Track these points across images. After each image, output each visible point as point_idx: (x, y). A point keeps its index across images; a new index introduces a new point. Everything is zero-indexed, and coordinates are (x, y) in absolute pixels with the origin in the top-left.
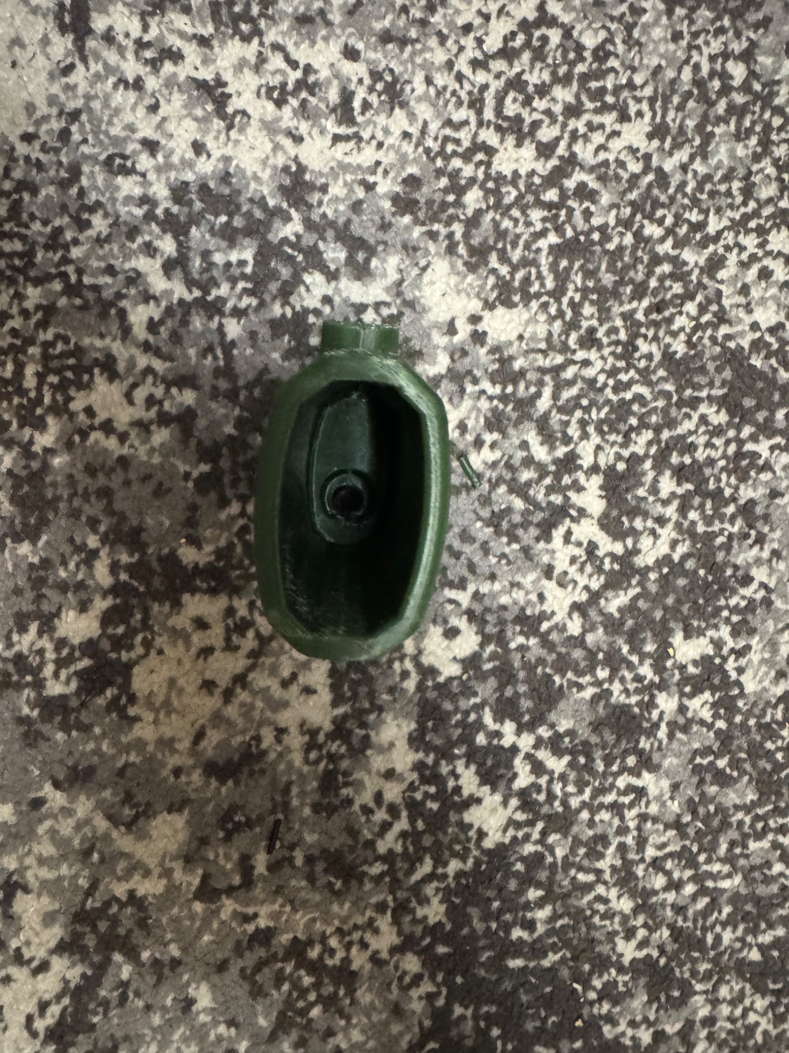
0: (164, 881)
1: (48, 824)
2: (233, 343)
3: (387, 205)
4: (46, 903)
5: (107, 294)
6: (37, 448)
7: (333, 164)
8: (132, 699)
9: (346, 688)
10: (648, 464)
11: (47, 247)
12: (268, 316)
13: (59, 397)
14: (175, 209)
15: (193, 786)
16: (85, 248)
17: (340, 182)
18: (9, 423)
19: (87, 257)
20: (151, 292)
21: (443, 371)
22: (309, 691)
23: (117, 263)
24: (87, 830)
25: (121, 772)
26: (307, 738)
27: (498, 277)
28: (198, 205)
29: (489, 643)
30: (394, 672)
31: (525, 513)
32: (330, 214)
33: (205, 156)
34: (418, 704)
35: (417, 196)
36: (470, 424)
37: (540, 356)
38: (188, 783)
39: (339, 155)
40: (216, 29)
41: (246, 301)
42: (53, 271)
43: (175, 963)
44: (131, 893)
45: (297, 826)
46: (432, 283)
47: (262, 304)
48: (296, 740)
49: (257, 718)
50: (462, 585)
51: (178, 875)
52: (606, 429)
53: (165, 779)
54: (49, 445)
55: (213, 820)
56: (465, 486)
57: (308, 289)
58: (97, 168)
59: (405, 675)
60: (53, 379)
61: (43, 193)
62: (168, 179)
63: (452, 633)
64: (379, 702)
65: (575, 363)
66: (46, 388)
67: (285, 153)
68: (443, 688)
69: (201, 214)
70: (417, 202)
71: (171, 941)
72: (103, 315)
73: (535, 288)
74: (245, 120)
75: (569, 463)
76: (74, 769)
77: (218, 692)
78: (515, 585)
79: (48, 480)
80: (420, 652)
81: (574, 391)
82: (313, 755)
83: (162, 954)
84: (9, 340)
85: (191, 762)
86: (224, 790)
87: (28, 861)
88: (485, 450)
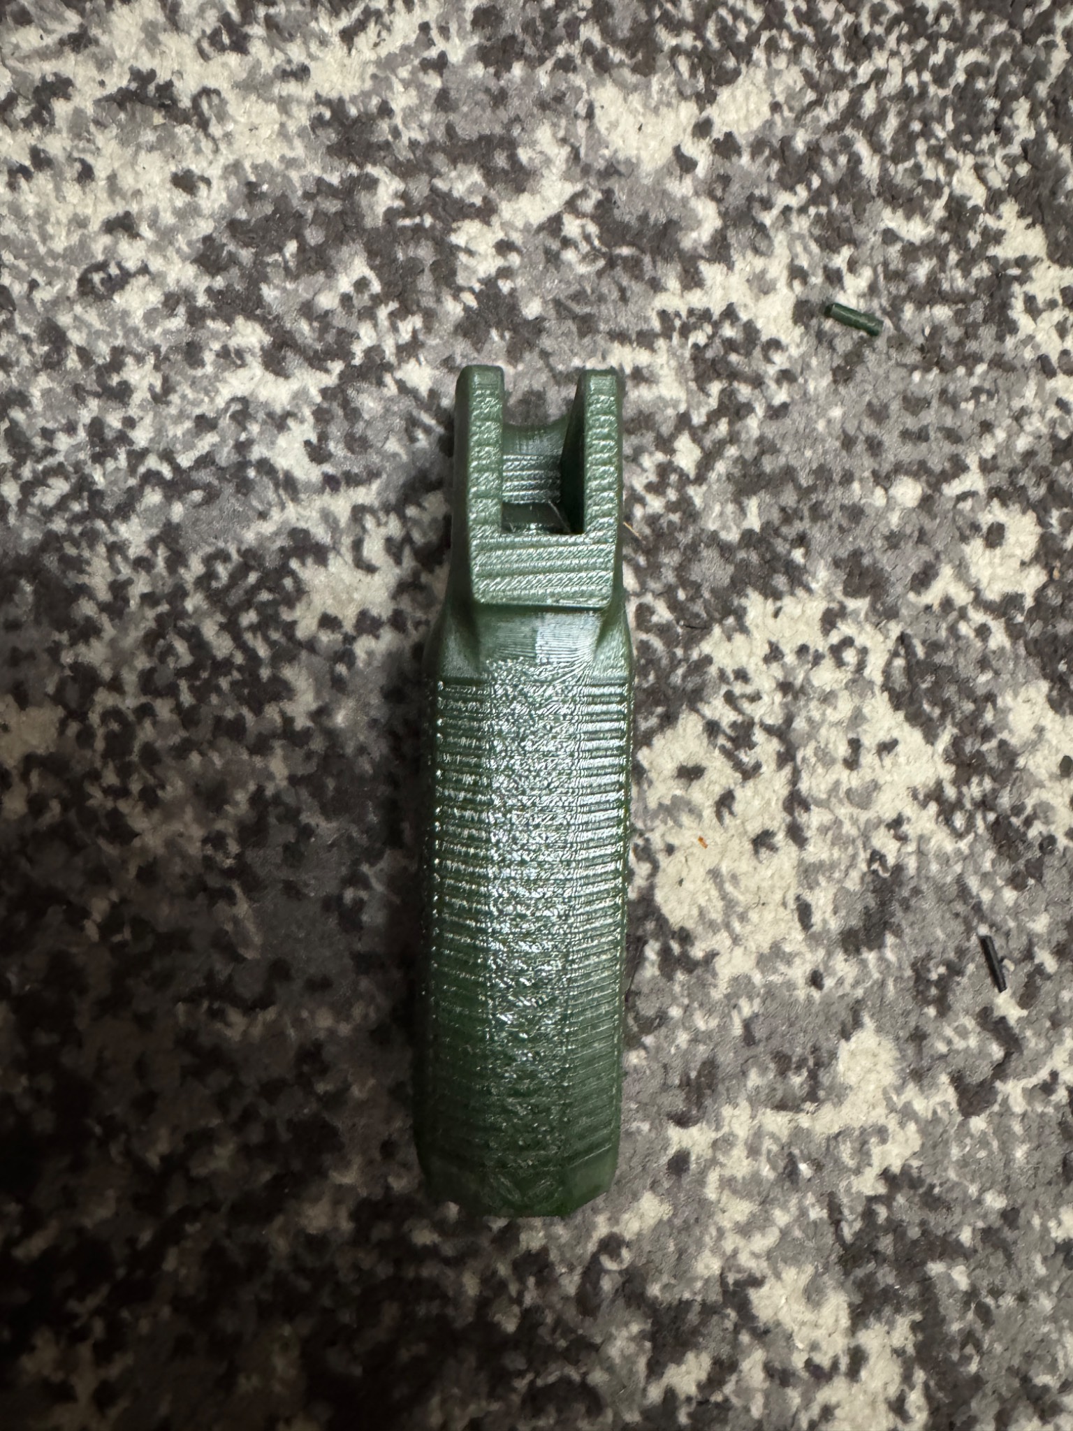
0: (912, 1127)
1: (713, 1177)
2: (433, 394)
3: (478, 71)
4: (795, 1277)
5: (226, 456)
6: (301, 722)
7: (372, 69)
8: (685, 937)
9: (926, 707)
10: (1052, 142)
11: (98, 458)
12: (449, 327)
13: (275, 635)
14: (219, 282)
15: (849, 980)
16: (148, 419)
17: (398, 87)
18: (240, 719)
19: (160, 431)
20: (278, 410)
21: (718, 223)
22: (887, 747)
23: (206, 408)
24: (768, 1145)
25: (749, 1038)
26: (933, 807)
27: (689, 54)
28: (246, 255)
29: (1047, 511)
30: (966, 638)
31: (958, 317)
32: (420, 137)
33: (203, 188)
34: (1029, 654)
35: (505, 30)
36: (804, 262)
37: (818, 111)
38: (840, 982)
39: (370, 55)
40: (82, 13)
41: (407, 328)
42: (132, 482)
43: (1010, 1216)
44: (886, 1175)
45: (1012, 924)
46: (614, 125)
47: (430, 316)
48: (924, 821)
49: (854, 832)
50: (959, 468)
51: (921, 1106)
52: (967, 138)
53: (809, 999)
54: (314, 706)
55: (907, 1003)
56: (862, 342)
57: (470, 253)
58: (78, 309)
59: (983, 632)
60: (249, 618)
61: (35, 394)
62: (178, 251)
63: (995, 536)
64: (981, 691)
65: (866, 86)
66: (248, 636)
67: (299, 102)
68: (1041, 608)
69: (258, 262)
70: (513, 38)
71: (982, 1191)
72: (244, 487)
73: (742, 33)
74: (215, 100)
75: (959, 215)
76: (686, 1083)
77: (780, 838)
78: (1020, 416)
79: (350, 749)
80: (977, 591)
81: (892, 122)
82: (959, 821)
83: (985, 1217)
84: (150, 614)
85: (821, 953)
86: (890, 955)
87: (729, 1245)
88: (848, 279)
